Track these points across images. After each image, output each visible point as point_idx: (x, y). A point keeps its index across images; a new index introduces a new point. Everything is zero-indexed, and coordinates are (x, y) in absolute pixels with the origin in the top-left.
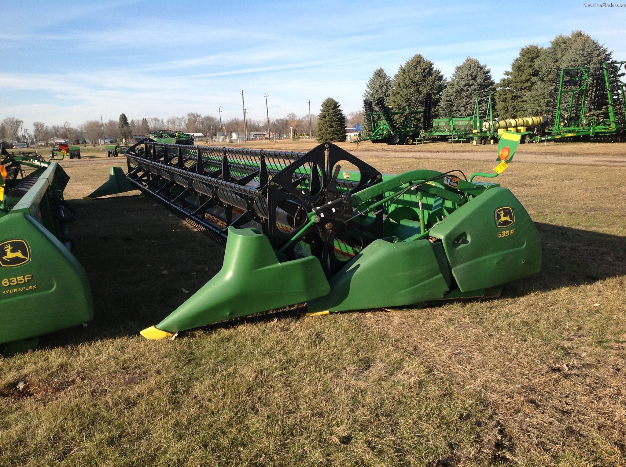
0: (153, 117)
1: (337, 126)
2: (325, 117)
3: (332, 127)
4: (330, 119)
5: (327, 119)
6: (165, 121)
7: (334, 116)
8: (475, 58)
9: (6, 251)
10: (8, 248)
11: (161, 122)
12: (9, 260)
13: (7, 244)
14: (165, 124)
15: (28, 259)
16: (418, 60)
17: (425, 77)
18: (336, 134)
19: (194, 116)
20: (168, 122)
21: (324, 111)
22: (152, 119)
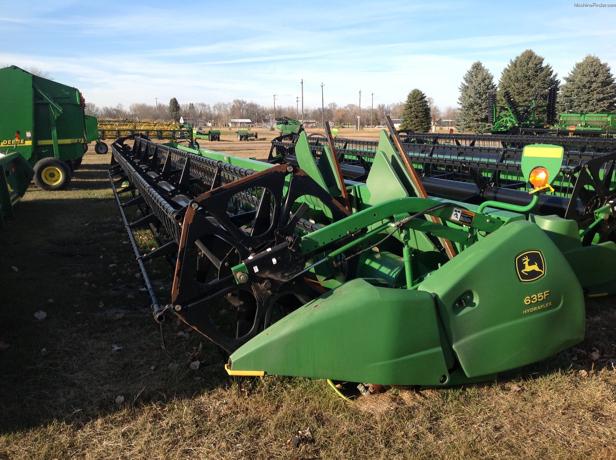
0: (200, 102)
1: (422, 116)
2: (411, 108)
3: (417, 117)
4: (416, 109)
5: (413, 109)
6: (212, 106)
7: (420, 106)
8: (596, 56)
9: (524, 263)
10: (526, 260)
11: (207, 107)
12: (527, 274)
13: (524, 256)
14: (211, 109)
15: (543, 272)
16: (529, 56)
17: (536, 72)
18: (422, 125)
19: (240, 103)
20: (214, 107)
21: (411, 102)
22: (199, 104)
